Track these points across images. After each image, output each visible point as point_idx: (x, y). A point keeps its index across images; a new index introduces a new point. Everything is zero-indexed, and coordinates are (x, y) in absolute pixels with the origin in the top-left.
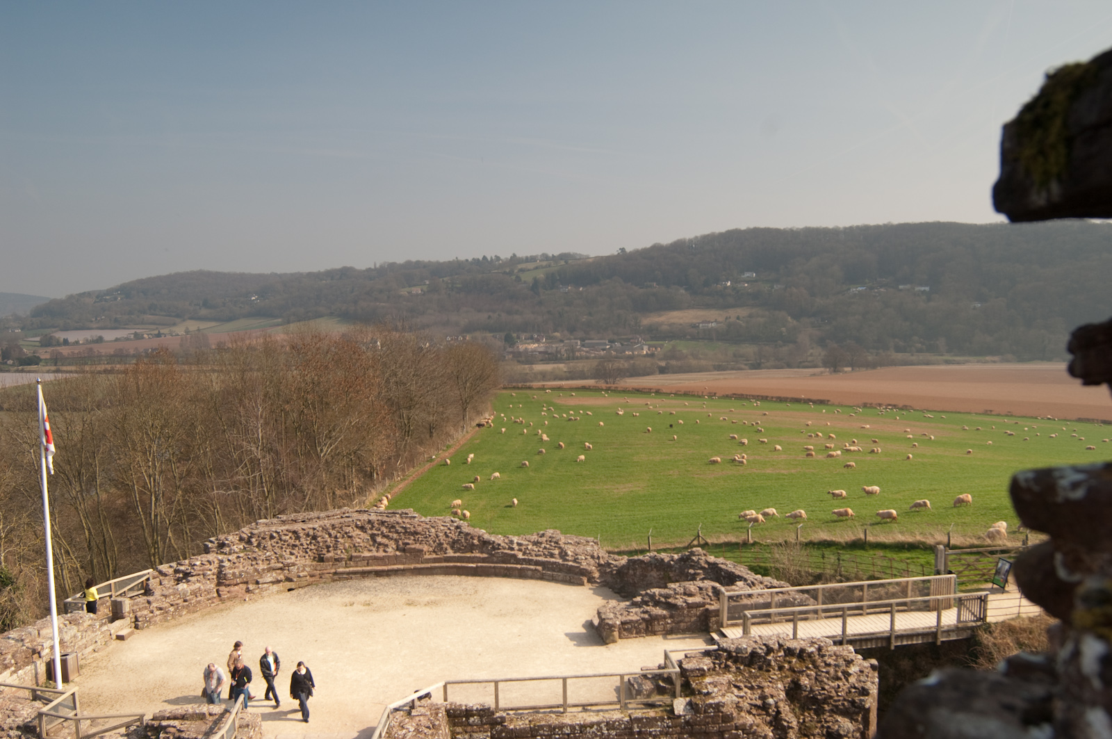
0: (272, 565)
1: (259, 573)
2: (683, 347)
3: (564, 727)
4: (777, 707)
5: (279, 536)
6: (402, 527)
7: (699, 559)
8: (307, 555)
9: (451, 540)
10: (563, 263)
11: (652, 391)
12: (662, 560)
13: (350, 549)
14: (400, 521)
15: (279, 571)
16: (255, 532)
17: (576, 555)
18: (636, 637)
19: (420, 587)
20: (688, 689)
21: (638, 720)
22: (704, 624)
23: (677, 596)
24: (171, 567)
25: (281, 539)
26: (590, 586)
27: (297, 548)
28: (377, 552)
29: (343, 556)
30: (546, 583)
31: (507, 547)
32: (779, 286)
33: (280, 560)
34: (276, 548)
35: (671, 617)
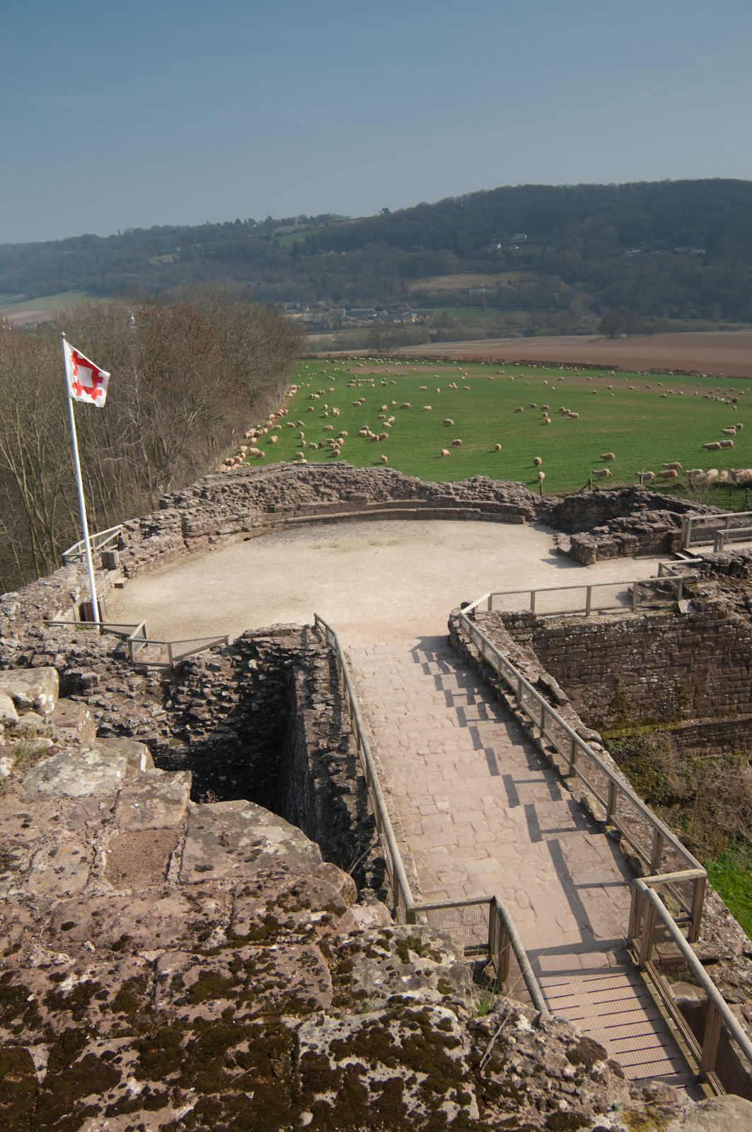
0: (228, 517)
1: (218, 524)
2: (454, 315)
3: (591, 627)
5: (230, 489)
6: (343, 477)
7: (642, 494)
8: (257, 507)
9: (389, 488)
10: (323, 225)
11: (439, 358)
12: (603, 496)
13: (296, 500)
14: (340, 472)
15: (234, 523)
16: (207, 486)
17: (512, 497)
18: (610, 559)
19: (372, 530)
21: (652, 619)
22: (667, 546)
23: (642, 523)
24: (135, 522)
25: (232, 492)
26: (529, 524)
27: (247, 501)
28: (322, 501)
29: (290, 506)
30: (485, 523)
31: (444, 492)
32: (551, 249)
33: (235, 512)
34: (229, 501)
35: (640, 540)
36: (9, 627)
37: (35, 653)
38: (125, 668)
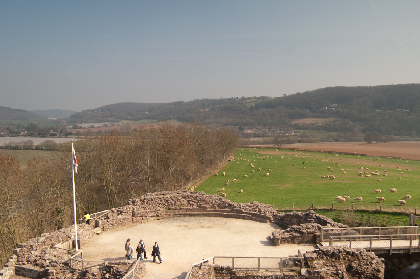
0: (152, 210)
1: (147, 213)
2: (308, 133)
3: (258, 277)
4: (342, 274)
5: (155, 199)
6: (200, 198)
7: (313, 215)
8: (164, 207)
9: (217, 204)
10: (262, 100)
11: (295, 149)
12: (298, 215)
13: (180, 206)
14: (199, 196)
15: (154, 213)
16: (146, 198)
17: (265, 211)
18: (287, 244)
19: (206, 221)
20: (307, 265)
21: (287, 276)
22: (314, 240)
23: (304, 229)
24: (116, 209)
25: (155, 201)
26: (270, 223)
27: (161, 204)
28: (190, 207)
29: (177, 208)
30: (253, 221)
31: (238, 207)
32: (347, 109)
33: (155, 208)
34: (153, 204)
35: (301, 237)
36: (36, 247)
37: (40, 259)
38: (67, 269)
